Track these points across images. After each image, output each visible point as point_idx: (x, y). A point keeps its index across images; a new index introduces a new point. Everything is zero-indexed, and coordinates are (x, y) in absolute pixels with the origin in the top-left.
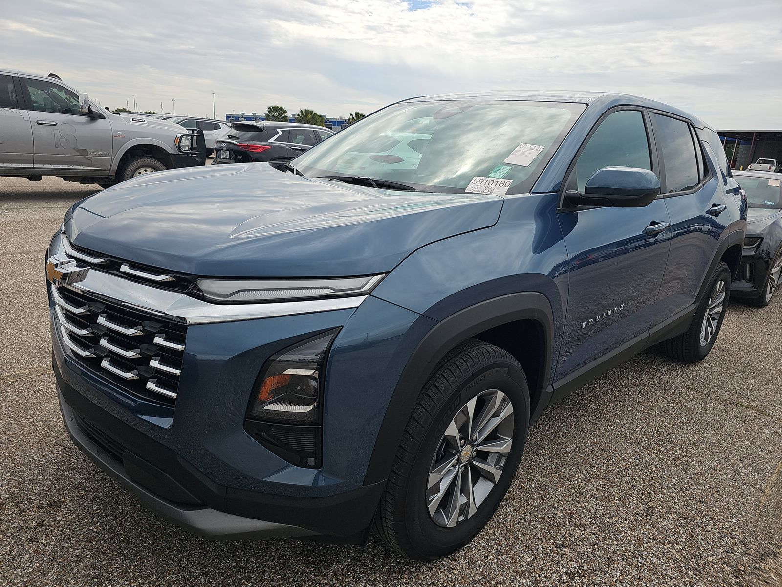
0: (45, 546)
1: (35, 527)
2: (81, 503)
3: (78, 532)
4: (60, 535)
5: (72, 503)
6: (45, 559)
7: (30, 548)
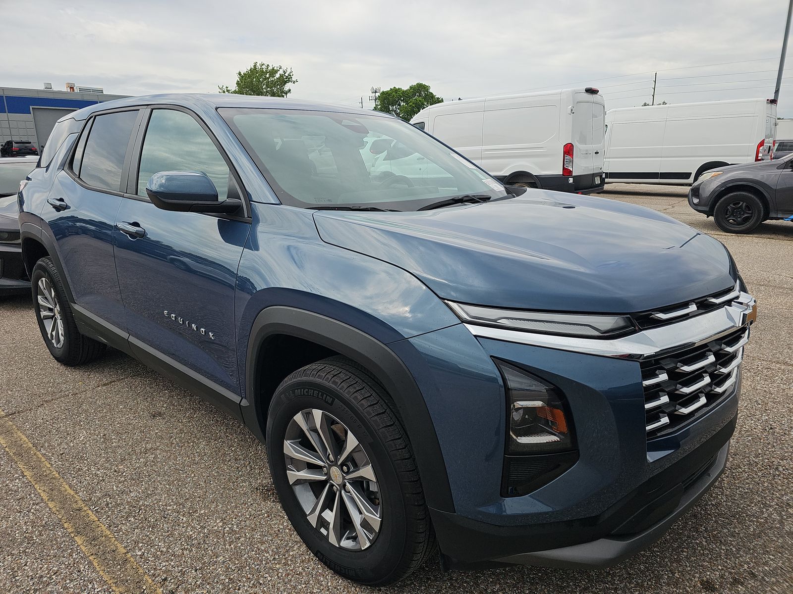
0: (748, 563)
1: (742, 584)
2: (689, 569)
3: (717, 549)
4: (730, 559)
5: (695, 575)
6: (756, 555)
7: (759, 571)
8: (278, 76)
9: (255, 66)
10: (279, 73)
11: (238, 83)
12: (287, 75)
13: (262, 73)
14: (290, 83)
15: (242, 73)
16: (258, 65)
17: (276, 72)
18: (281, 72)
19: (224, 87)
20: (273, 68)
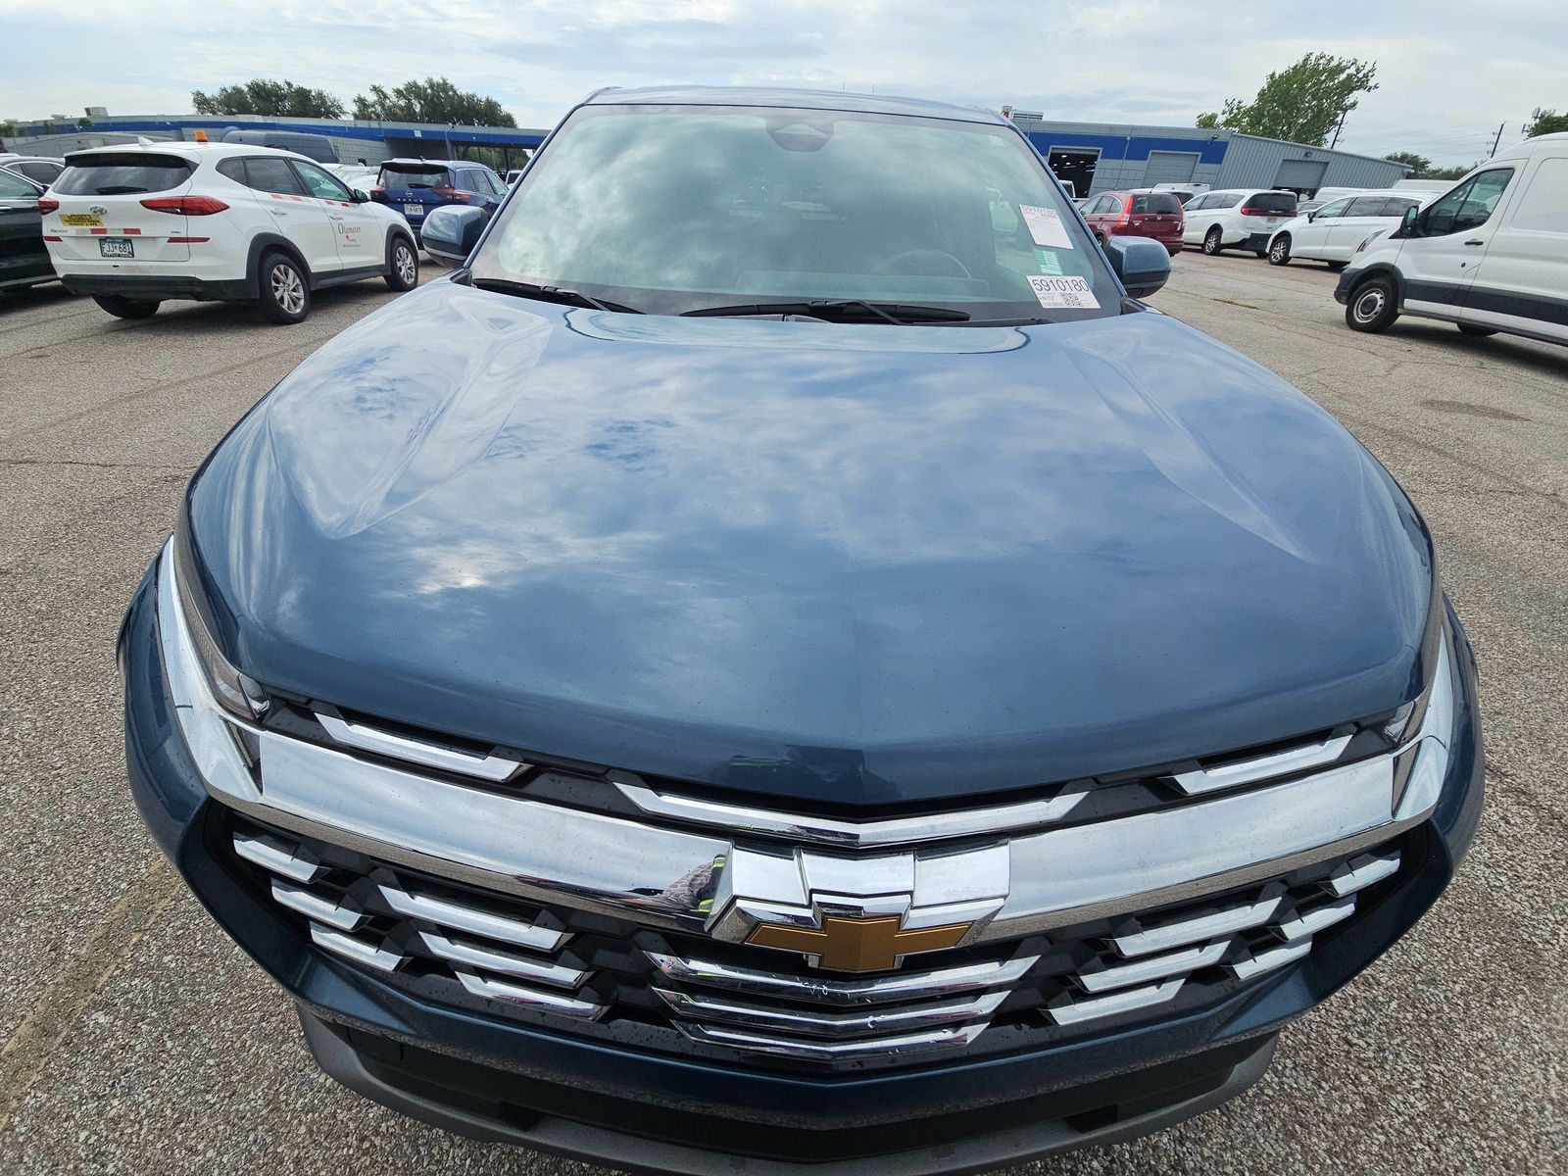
8: (1342, 77)
9: (1306, 60)
10: (1347, 71)
11: (1262, 94)
12: (1360, 75)
13: (1316, 72)
14: (1361, 91)
15: (1277, 76)
16: (1313, 58)
17: (1342, 71)
18: (1352, 70)
19: (1236, 102)
20: (1340, 64)
